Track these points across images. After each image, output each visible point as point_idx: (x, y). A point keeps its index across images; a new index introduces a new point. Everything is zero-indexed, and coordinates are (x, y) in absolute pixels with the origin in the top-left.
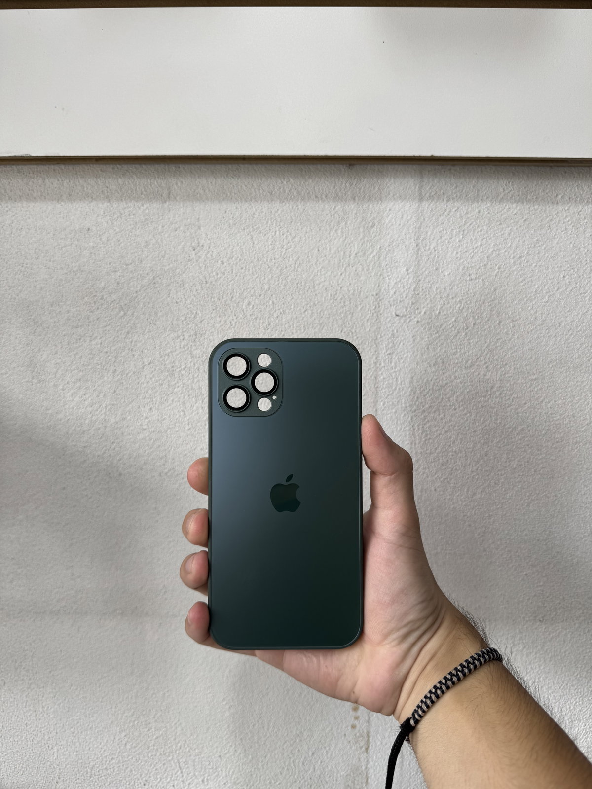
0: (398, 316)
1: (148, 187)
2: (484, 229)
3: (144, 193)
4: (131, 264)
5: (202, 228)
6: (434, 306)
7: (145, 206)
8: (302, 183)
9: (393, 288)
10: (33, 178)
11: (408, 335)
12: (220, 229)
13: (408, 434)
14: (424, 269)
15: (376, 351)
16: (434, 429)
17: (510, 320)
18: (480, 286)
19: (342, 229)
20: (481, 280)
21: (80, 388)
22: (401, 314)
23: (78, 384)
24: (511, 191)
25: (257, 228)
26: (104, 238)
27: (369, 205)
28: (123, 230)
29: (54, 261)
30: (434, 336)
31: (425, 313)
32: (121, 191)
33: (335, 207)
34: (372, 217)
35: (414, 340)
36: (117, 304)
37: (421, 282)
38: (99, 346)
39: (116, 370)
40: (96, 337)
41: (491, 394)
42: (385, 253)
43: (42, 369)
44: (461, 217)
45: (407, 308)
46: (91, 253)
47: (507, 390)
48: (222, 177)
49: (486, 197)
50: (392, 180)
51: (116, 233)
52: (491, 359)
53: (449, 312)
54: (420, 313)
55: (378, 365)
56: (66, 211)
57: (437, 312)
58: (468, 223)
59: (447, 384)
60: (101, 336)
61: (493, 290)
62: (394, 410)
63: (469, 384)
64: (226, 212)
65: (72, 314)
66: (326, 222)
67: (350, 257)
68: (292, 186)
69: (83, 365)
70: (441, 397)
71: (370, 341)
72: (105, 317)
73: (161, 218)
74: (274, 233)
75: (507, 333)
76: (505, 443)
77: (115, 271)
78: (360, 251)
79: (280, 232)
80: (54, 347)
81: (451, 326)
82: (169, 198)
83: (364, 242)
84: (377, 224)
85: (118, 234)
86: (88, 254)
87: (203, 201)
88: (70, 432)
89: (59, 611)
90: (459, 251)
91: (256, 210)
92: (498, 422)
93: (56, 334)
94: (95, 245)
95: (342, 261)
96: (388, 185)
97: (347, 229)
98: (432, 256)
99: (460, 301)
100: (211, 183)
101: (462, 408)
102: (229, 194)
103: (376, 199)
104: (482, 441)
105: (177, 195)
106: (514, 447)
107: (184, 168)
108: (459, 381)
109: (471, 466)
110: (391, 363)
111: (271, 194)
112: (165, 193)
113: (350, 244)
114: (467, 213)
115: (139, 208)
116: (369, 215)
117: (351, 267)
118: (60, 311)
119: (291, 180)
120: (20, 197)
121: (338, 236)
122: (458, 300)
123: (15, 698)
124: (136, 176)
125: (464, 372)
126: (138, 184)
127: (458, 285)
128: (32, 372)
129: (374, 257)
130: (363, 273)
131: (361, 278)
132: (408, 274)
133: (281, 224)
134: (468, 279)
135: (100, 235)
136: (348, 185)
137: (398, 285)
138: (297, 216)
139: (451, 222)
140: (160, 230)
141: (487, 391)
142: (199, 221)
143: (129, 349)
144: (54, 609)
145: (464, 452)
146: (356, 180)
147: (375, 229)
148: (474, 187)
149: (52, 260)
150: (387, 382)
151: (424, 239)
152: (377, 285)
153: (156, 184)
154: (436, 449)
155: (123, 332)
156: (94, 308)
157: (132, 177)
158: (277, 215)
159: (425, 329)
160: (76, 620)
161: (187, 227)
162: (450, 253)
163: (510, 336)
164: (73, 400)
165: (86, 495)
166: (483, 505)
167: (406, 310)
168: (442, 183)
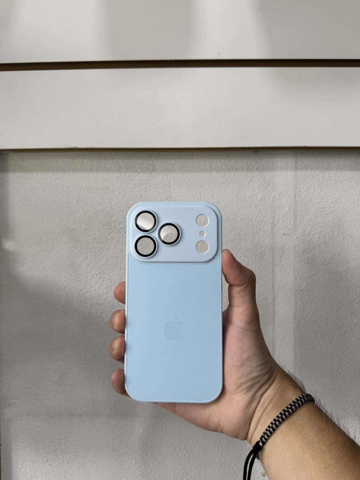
0: (285, 235)
1: (142, 165)
2: (332, 186)
5: (172, 187)
6: (306, 229)
7: (140, 175)
9: (281, 219)
10: (77, 159)
11: (291, 246)
12: (182, 187)
13: (293, 304)
14: (299, 208)
15: (272, 255)
16: (308, 301)
17: (349, 237)
18: (331, 218)
19: (251, 186)
20: (332, 214)
21: (100, 278)
22: (287, 234)
23: (99, 276)
24: (347, 164)
25: (203, 187)
26: (117, 193)
27: (266, 173)
28: (127, 189)
29: (87, 206)
30: (306, 246)
31: (301, 233)
32: (127, 166)
33: (247, 174)
34: (268, 180)
35: (295, 249)
36: (123, 230)
37: (297, 216)
38: (112, 253)
40: (111, 248)
41: (340, 280)
42: (276, 199)
43: (78, 267)
44: (319, 179)
45: (290, 230)
46: (109, 202)
47: (349, 277)
48: (183, 159)
49: (333, 168)
50: (280, 159)
51: (124, 190)
52: (339, 259)
53: (314, 233)
54: (298, 233)
55: (274, 263)
56: (95, 178)
57: (308, 232)
58: (323, 182)
59: (315, 274)
60: (114, 248)
61: (339, 219)
62: (284, 290)
63: (328, 274)
64: (185, 178)
65: (97, 236)
66: (242, 183)
67: (256, 201)
68: (223, 163)
69: (103, 265)
72: (116, 237)
73: (149, 182)
74: (212, 189)
75: (348, 245)
76: (350, 309)
77: (123, 212)
78: (262, 198)
79: (216, 188)
80: (86, 255)
81: (316, 241)
82: (154, 171)
83: (264, 193)
84: (271, 183)
86: (107, 202)
87: (173, 172)
88: (94, 304)
89: (83, 414)
90: (319, 198)
91: (202, 177)
92: (345, 296)
93: (87, 247)
94: (111, 197)
95: (251, 204)
96: (277, 162)
97: (254, 186)
98: (304, 201)
99: (320, 226)
100: (177, 162)
101: (324, 288)
102: (187, 168)
103: (270, 170)
104: (337, 308)
105: (158, 169)
106: (355, 311)
107: (162, 154)
108: (321, 272)
110: (281, 262)
111: (211, 168)
112: (152, 168)
113: (256, 195)
114: (323, 177)
115: (137, 176)
116: (266, 179)
117: (256, 207)
118: (90, 234)
119: (222, 160)
120: (69, 170)
121: (249, 190)
122: (319, 225)
124: (135, 159)
125: (325, 267)
126: (136, 163)
127: (318, 217)
128: (72, 270)
129: (270, 201)
130: (263, 211)
131: (263, 213)
132: (290, 211)
133: (217, 184)
134: (324, 214)
135: (114, 191)
136: (254, 162)
137: (284, 217)
138: (225, 180)
139: (314, 182)
140: (148, 189)
141: (338, 278)
142: (170, 183)
144: (79, 413)
145: (326, 315)
146: (259, 159)
147: (270, 186)
148: (325, 162)
151: (299, 191)
152: (272, 217)
153: (146, 163)
154: (309, 313)
157: (133, 159)
158: (214, 179)
159: (301, 242)
160: (93, 420)
161: (163, 187)
162: (314, 199)
163: (350, 246)
164: (96, 285)
166: (338, 346)
168: (308, 161)
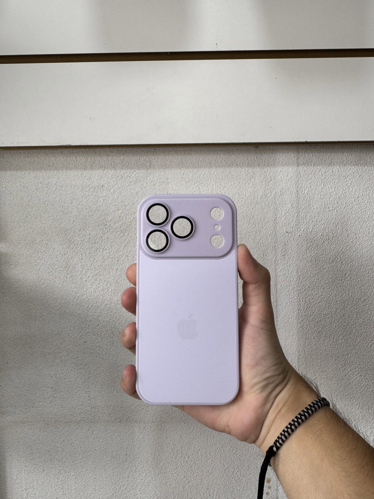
0: (288, 232)
1: (138, 161)
2: (336, 181)
3: (136, 164)
4: (128, 205)
5: (170, 184)
6: (309, 226)
7: (136, 172)
8: (229, 157)
9: (284, 216)
10: (70, 157)
11: (294, 244)
12: (181, 184)
13: (296, 304)
14: (302, 205)
16: (312, 301)
17: (354, 234)
18: (335, 214)
19: (252, 182)
20: (336, 211)
21: (96, 280)
22: (290, 232)
23: (95, 278)
26: (112, 191)
27: (268, 169)
28: (123, 186)
30: (309, 244)
31: (304, 230)
32: (122, 163)
33: (248, 170)
34: (270, 175)
35: (298, 247)
36: (119, 229)
37: (300, 212)
38: (108, 254)
39: (117, 268)
40: (106, 249)
42: (279, 196)
43: (73, 269)
46: (104, 200)
48: (181, 154)
49: (336, 163)
50: (281, 155)
53: (318, 230)
54: (301, 231)
56: (89, 175)
57: (311, 230)
58: (326, 178)
60: (109, 248)
61: (343, 216)
62: (287, 290)
64: (184, 174)
66: (243, 179)
67: (257, 198)
68: (222, 158)
69: (98, 266)
70: (316, 281)
71: (271, 248)
72: (112, 237)
73: (145, 178)
75: (353, 242)
76: (355, 308)
77: (118, 210)
78: (264, 195)
79: (216, 185)
80: (81, 255)
81: (319, 238)
82: (150, 167)
83: (266, 190)
84: (273, 179)
85: (120, 188)
87: (170, 168)
88: (89, 307)
89: (80, 420)
90: (322, 194)
91: (201, 172)
92: (350, 295)
93: (82, 248)
94: (106, 195)
95: (253, 201)
96: (279, 157)
97: (255, 182)
98: (306, 197)
100: (175, 158)
101: (328, 287)
102: (185, 164)
103: (272, 165)
104: (341, 307)
105: (155, 165)
106: (360, 311)
107: (159, 150)
108: (325, 271)
109: (335, 323)
110: (284, 261)
111: (210, 163)
112: (148, 164)
113: (257, 191)
114: (326, 172)
115: (133, 173)
116: (268, 174)
117: (258, 204)
118: (85, 234)
119: (222, 155)
120: (62, 168)
121: (250, 187)
122: (323, 223)
123: (50, 480)
124: (131, 154)
125: (328, 265)
126: (132, 159)
127: (322, 214)
128: (67, 271)
130: (266, 208)
131: (265, 211)
132: (292, 208)
134: (328, 210)
135: (109, 189)
136: (255, 157)
137: (287, 214)
138: (225, 175)
139: (317, 178)
140: (145, 186)
141: (343, 277)
142: (168, 180)
143: (126, 255)
144: (77, 420)
145: (331, 315)
146: (260, 155)
148: (329, 157)
149: (80, 204)
150: (282, 273)
151: (301, 188)
152: (275, 214)
153: (143, 159)
154: (314, 313)
155: (122, 246)
156: (105, 231)
157: (128, 155)
158: (214, 175)
159: (304, 240)
160: (91, 427)
162: (317, 195)
163: (355, 244)
164: (91, 287)
165: (99, 346)
167: (292, 229)
168: (310, 156)
